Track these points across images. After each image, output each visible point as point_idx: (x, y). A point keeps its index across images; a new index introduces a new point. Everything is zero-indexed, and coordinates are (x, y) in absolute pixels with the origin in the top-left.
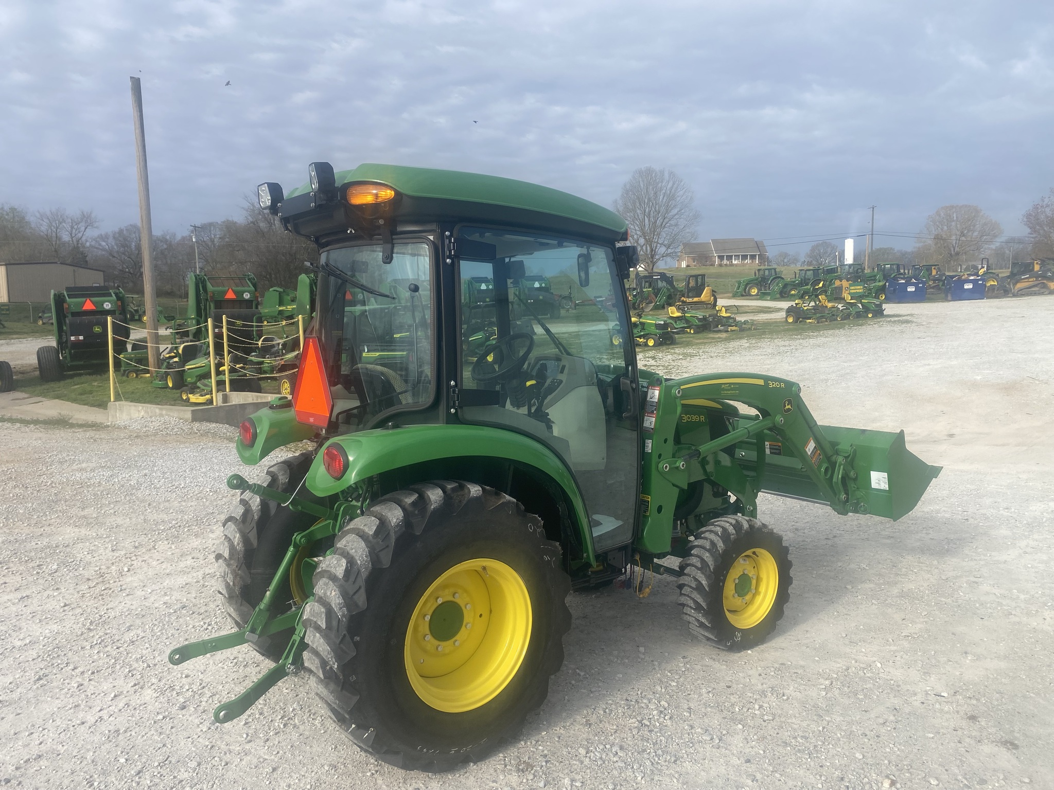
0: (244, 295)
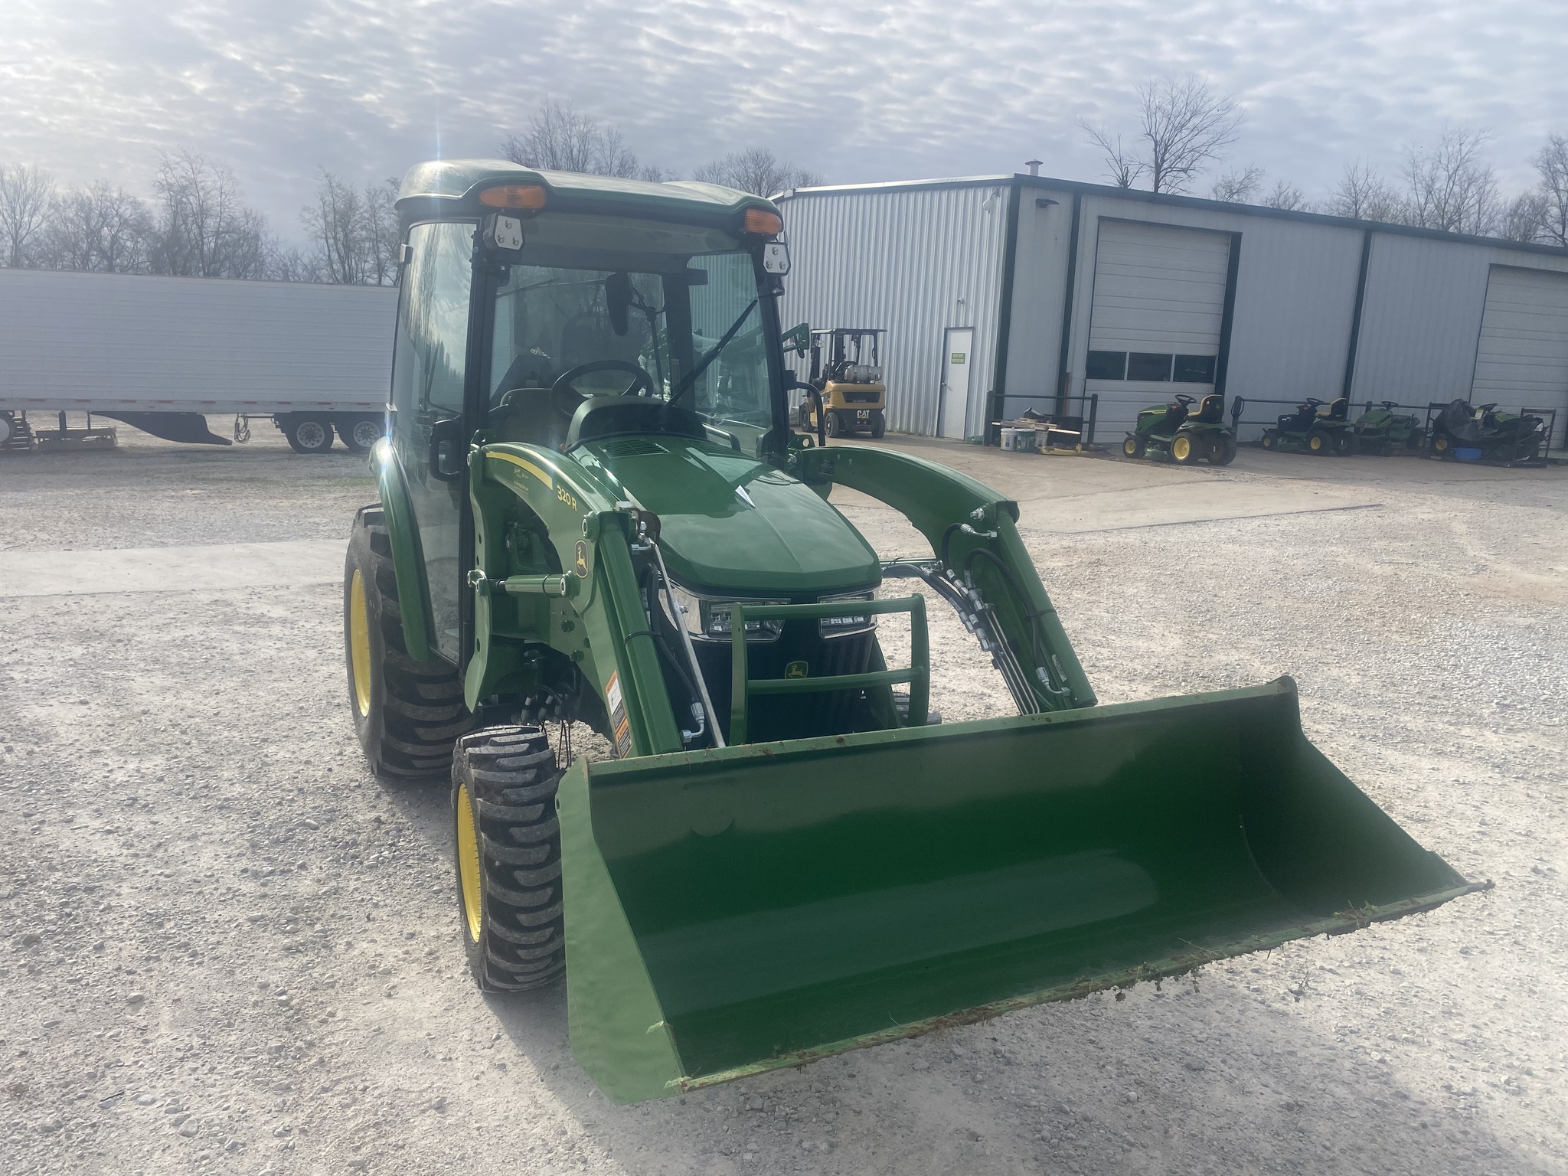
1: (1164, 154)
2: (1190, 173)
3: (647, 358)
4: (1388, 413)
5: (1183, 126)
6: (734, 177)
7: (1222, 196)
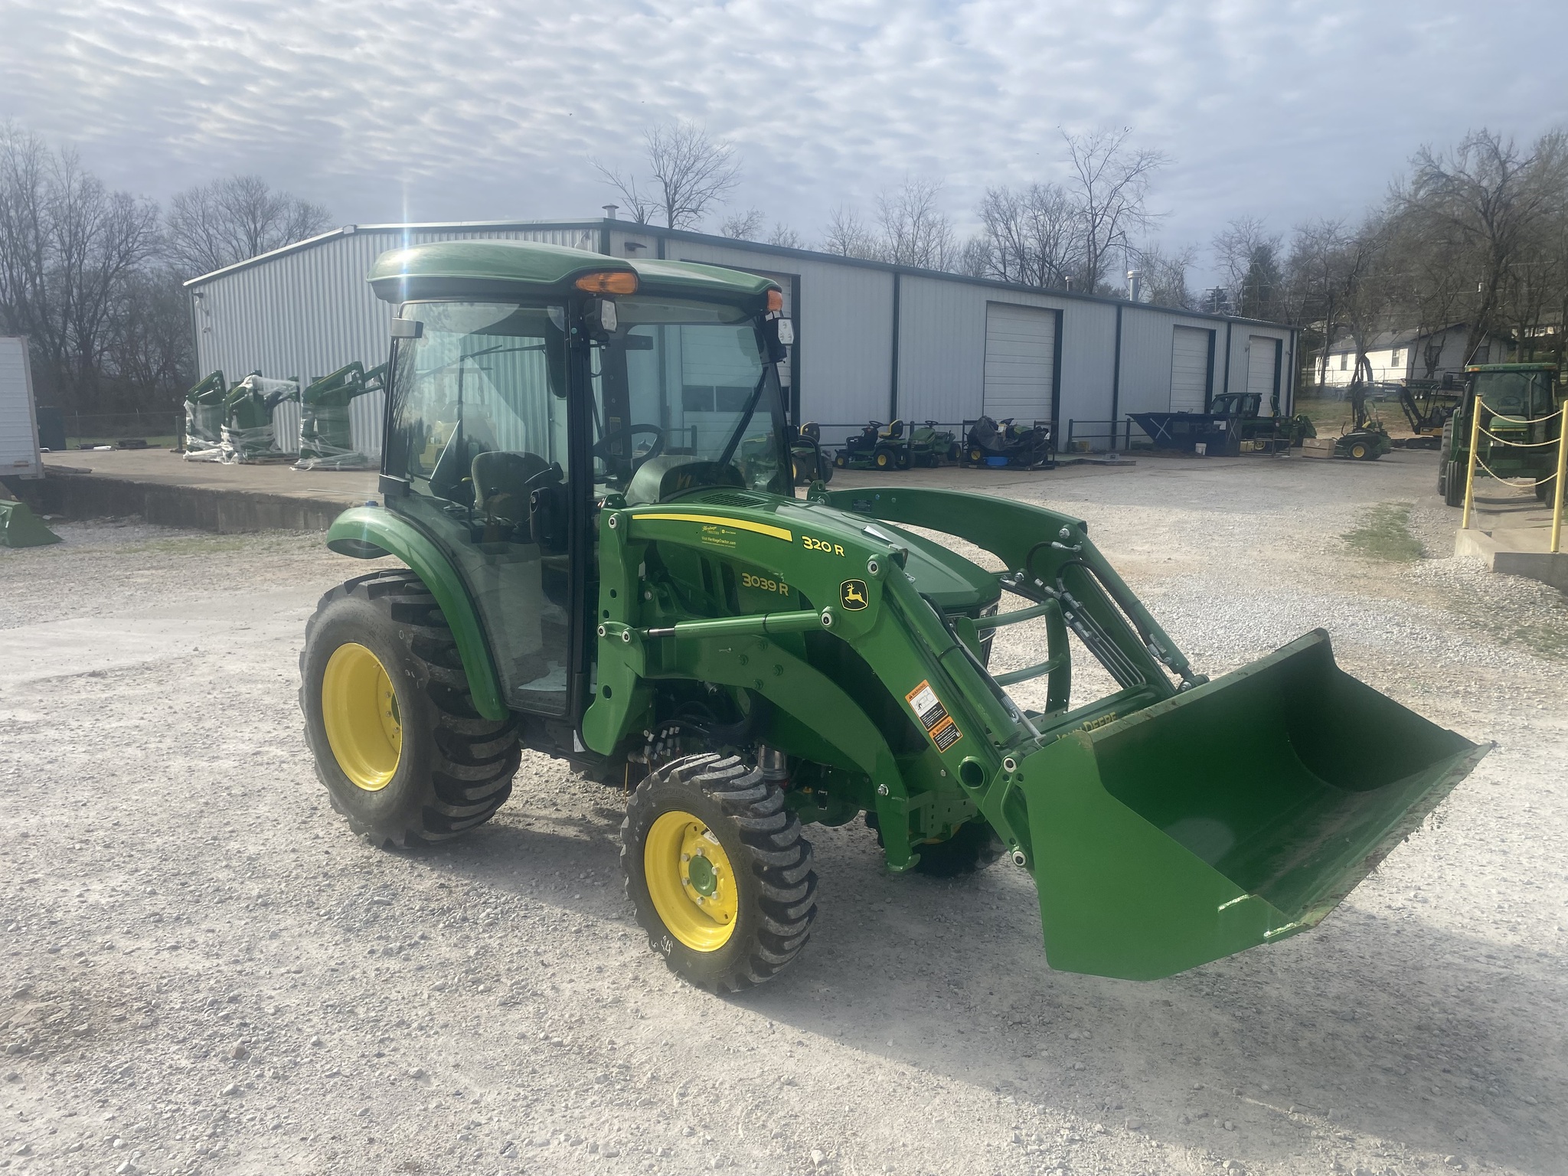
1: (675, 194)
2: (700, 213)
3: (195, 403)
4: (932, 431)
5: (689, 169)
6: (221, 204)
7: (730, 234)
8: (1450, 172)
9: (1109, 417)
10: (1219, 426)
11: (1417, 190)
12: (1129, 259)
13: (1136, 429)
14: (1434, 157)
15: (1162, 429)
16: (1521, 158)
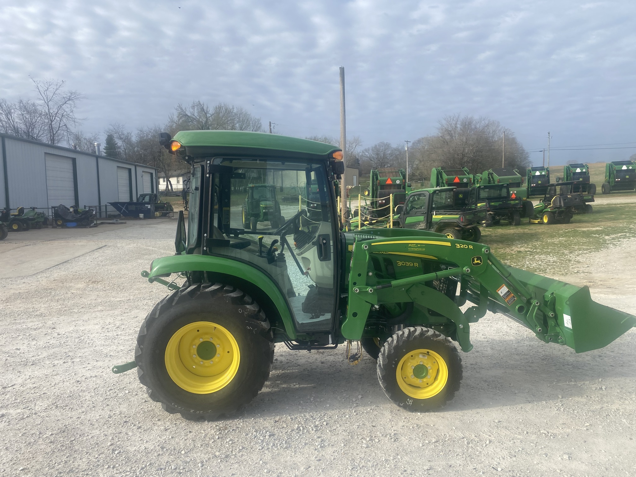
0: (397, 182)
4: (35, 211)
8: (189, 114)
9: (97, 204)
10: (147, 207)
11: (179, 120)
12: (69, 136)
13: (111, 209)
14: (184, 109)
15: (124, 209)
16: (211, 112)
